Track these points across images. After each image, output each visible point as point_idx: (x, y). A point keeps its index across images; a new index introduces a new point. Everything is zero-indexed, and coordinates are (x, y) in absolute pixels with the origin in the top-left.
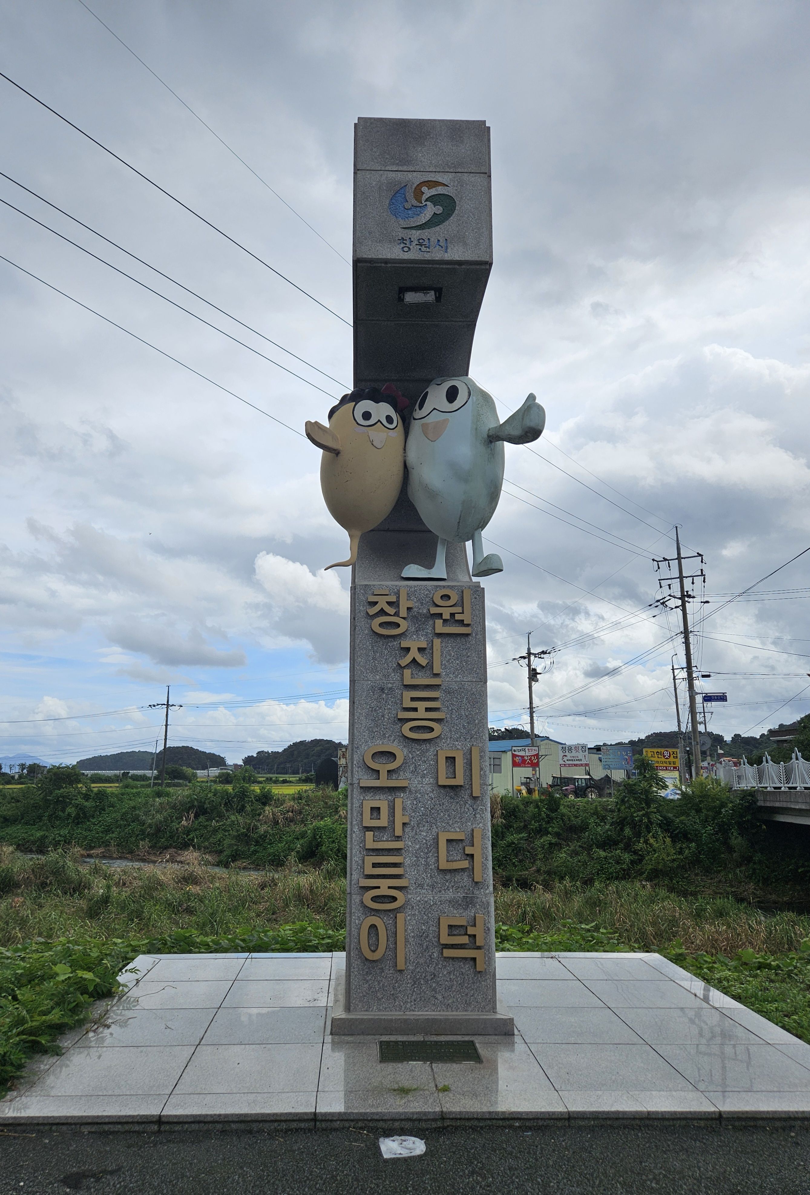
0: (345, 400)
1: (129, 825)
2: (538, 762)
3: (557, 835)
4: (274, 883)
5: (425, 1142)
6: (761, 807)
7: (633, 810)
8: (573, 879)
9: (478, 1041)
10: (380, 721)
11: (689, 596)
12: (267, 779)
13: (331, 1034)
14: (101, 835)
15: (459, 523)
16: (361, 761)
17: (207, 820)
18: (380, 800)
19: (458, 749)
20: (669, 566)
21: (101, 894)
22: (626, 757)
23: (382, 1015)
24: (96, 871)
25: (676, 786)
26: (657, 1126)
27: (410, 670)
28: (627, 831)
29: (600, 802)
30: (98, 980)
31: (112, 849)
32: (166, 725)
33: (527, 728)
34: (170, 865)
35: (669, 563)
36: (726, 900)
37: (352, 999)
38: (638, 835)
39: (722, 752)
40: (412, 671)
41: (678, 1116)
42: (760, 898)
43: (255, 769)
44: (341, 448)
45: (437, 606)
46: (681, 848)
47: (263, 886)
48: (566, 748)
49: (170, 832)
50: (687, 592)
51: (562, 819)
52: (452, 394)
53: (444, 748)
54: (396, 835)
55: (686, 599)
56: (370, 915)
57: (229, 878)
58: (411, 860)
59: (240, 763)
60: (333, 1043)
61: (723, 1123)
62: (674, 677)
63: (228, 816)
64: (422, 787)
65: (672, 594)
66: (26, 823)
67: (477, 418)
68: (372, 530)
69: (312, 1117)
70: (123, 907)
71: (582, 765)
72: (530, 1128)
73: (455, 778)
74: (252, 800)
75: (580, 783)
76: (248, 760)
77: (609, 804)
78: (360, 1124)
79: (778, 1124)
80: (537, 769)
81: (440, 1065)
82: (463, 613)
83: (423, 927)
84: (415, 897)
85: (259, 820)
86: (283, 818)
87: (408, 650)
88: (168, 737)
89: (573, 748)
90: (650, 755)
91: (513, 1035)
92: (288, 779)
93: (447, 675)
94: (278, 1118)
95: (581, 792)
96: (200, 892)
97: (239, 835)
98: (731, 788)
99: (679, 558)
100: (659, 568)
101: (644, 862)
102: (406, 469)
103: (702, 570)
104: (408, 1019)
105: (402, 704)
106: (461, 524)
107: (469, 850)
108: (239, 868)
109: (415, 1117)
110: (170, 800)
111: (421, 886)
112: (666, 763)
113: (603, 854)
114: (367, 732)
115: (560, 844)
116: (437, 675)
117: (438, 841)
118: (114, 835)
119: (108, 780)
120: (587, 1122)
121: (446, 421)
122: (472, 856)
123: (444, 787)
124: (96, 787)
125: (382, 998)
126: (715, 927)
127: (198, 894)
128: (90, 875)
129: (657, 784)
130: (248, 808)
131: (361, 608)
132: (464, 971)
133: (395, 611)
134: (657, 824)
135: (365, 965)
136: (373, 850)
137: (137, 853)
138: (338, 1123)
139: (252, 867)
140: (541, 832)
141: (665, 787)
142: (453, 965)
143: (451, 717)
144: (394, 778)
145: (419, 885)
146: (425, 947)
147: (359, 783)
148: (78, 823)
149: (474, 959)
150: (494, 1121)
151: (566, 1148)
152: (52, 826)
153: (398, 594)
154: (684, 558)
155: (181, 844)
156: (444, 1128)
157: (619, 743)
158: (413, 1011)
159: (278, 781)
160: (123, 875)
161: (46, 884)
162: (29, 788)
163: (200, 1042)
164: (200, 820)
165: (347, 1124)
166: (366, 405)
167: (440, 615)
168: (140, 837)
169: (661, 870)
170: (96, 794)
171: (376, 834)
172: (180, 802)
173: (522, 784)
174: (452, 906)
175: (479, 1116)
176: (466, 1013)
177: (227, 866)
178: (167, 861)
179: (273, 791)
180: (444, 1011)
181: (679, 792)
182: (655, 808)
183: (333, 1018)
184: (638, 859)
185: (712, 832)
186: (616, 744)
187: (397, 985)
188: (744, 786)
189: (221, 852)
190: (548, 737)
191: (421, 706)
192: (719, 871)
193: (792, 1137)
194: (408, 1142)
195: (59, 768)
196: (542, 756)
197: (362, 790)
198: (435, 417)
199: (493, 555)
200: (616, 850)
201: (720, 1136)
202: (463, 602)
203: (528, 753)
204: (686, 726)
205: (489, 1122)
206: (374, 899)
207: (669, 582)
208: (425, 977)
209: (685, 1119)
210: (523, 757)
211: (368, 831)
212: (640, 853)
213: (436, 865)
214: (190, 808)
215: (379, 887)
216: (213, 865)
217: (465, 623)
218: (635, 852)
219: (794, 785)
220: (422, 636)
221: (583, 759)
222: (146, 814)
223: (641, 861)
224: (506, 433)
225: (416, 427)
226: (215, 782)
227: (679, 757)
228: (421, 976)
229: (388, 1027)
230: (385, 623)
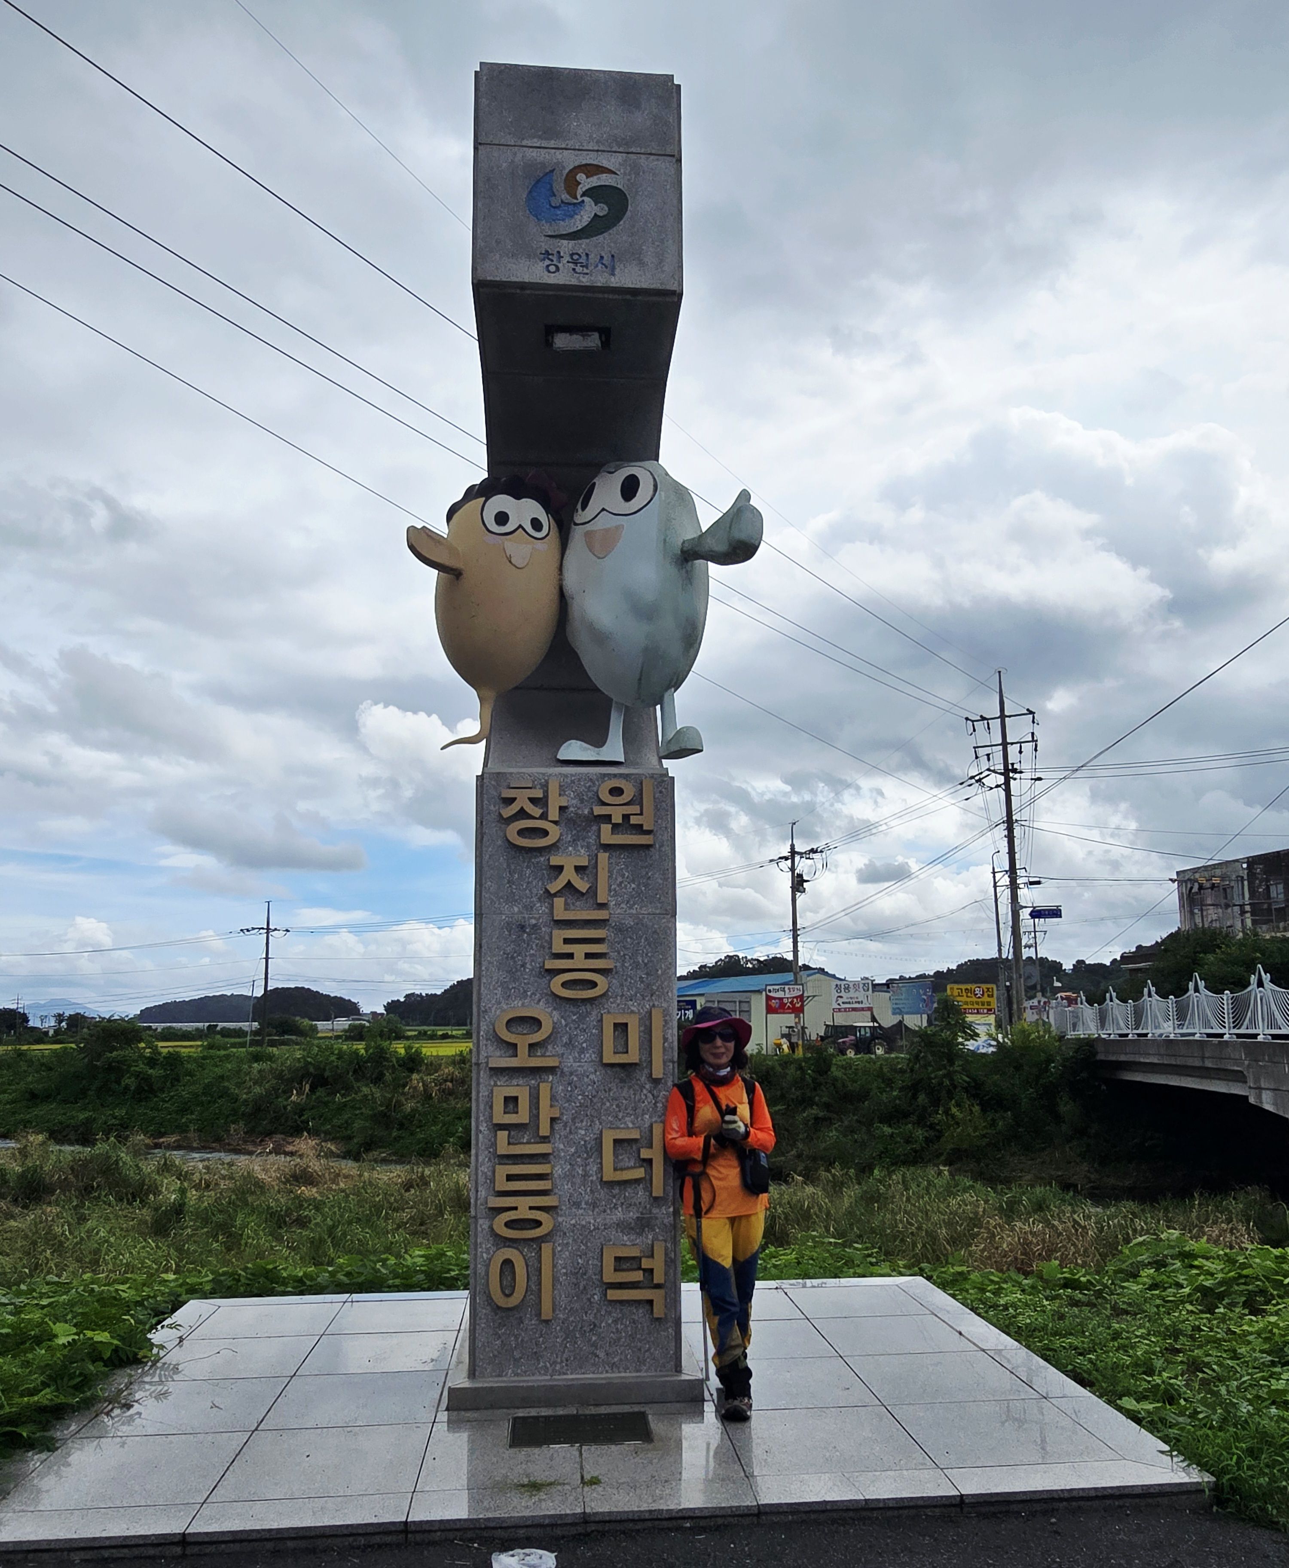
0: (471, 493)
1: (215, 1102)
2: (802, 1006)
3: (827, 1106)
4: (424, 1182)
5: (556, 1557)
6: (1102, 1061)
7: (930, 1069)
8: (845, 1165)
9: (650, 1411)
10: (519, 973)
11: (1015, 771)
12: (420, 1032)
13: (447, 1409)
14: (174, 1116)
15: (640, 679)
16: (491, 1031)
17: (328, 1094)
18: (518, 1085)
19: (632, 1012)
20: (989, 728)
21: (172, 1200)
22: (925, 997)
23: (520, 1381)
24: (166, 1168)
25: (990, 1035)
26: (877, 1518)
27: (563, 899)
28: (922, 1098)
29: (886, 1059)
30: (116, 1342)
31: (191, 1135)
32: (267, 959)
33: (790, 957)
34: (272, 1158)
35: (988, 724)
36: (1048, 1188)
37: (478, 1361)
38: (936, 1102)
39: (1059, 985)
40: (566, 900)
41: (906, 1504)
42: (1094, 1182)
43: (402, 1019)
44: (462, 567)
45: (604, 804)
46: (993, 1120)
47: (408, 1186)
48: (842, 985)
49: (274, 1112)
50: (1013, 764)
51: (833, 1084)
52: (630, 488)
53: (612, 1011)
54: (541, 1134)
55: (1011, 775)
56: (505, 1247)
57: (360, 1176)
58: (563, 1169)
59: (381, 1010)
60: (449, 1422)
61: (966, 1510)
62: (995, 883)
63: (358, 1087)
64: (579, 1066)
65: (992, 768)
66: (64, 1101)
67: (667, 526)
68: (516, 688)
69: (402, 1527)
70: (204, 1218)
71: (863, 1009)
72: (703, 1530)
73: (627, 1052)
74: (393, 1065)
75: (863, 1033)
76: (392, 1007)
77: (898, 1063)
78: (470, 1534)
79: (1038, 1507)
80: (802, 1015)
81: (593, 1448)
82: (641, 814)
83: (580, 1261)
84: (566, 1220)
85: (403, 1094)
86: (439, 1090)
87: (560, 869)
88: (269, 976)
89: (851, 985)
90: (956, 993)
91: (703, 1400)
92: (450, 1033)
93: (618, 905)
94: (355, 1531)
95: (864, 1045)
96: (316, 1195)
97: (375, 1115)
98: (1064, 1036)
99: (1003, 717)
100: (974, 730)
101: (943, 1139)
102: (563, 599)
103: (1033, 734)
104: (556, 1385)
105: (551, 948)
106: (643, 682)
107: (645, 1154)
108: (376, 1161)
109: (547, 1522)
110: (274, 1066)
111: (577, 1205)
112: (977, 1003)
113: (887, 1130)
114: (500, 989)
115: (830, 1119)
116: (603, 906)
117: (601, 1142)
118: (194, 1117)
119: (186, 1036)
120: (782, 1517)
121: (619, 528)
122: (650, 1162)
123: (612, 1065)
124: (165, 1047)
125: (521, 1358)
126: (1029, 1224)
127: (315, 1199)
128: (158, 1173)
129: (965, 1032)
130: (388, 1076)
131: (492, 808)
132: (636, 1318)
133: (541, 811)
134: (963, 1088)
135: (496, 1314)
136: (508, 1157)
137: (227, 1141)
138: (439, 1534)
139: (394, 1158)
140: (805, 1102)
141: (975, 1036)
142: (621, 1310)
143: (623, 965)
144: (539, 1054)
145: (574, 1203)
146: (581, 1287)
147: (487, 1063)
148: (140, 1101)
149: (650, 1302)
150: (657, 1523)
151: (749, 1555)
152: (102, 1105)
153: (545, 787)
154: (1010, 716)
155: (292, 1127)
156: (587, 1535)
157: (921, 975)
158: (565, 1374)
159: (436, 1035)
160: (205, 1173)
161: (93, 1187)
162: (66, 1048)
163: (258, 1426)
164: (318, 1094)
165: (451, 1535)
166: (501, 502)
167: (607, 818)
168: (231, 1118)
169: (966, 1150)
170: (165, 1058)
171: (512, 1133)
172: (290, 1069)
173: (783, 1036)
174: (622, 1231)
175: (636, 1518)
176: (638, 1374)
177: (357, 1158)
178: (271, 1153)
179: (424, 1050)
180: (607, 1372)
181: (994, 1043)
182: (959, 1066)
183: (450, 1387)
184: (936, 1136)
185: (1034, 1095)
186: (918, 977)
187: (541, 1339)
188: (1081, 1033)
189: (350, 1138)
190: (823, 969)
191: (579, 950)
192: (1044, 1149)
193: (1052, 1524)
194: (532, 1557)
195: (109, 1020)
196: (808, 997)
197: (493, 1072)
198: (604, 522)
199: (688, 728)
200: (906, 1124)
201: (958, 1527)
202: (642, 798)
203: (789, 994)
204: (1008, 953)
205: (649, 1524)
206: (509, 1224)
207: (988, 750)
208: (581, 1328)
209: (916, 1507)
210: (781, 999)
211: (500, 1130)
212: (938, 1127)
213: (599, 1175)
214: (303, 1077)
215: (516, 1208)
216: (338, 1156)
217: (645, 828)
218: (932, 1127)
219: (1144, 1031)
220: (582, 847)
221: (865, 1001)
222: (238, 1085)
223: (938, 1138)
224: (707, 548)
225: (577, 535)
226: (338, 1037)
227: (995, 996)
228: (576, 1326)
229: (527, 1397)
230: (527, 829)
